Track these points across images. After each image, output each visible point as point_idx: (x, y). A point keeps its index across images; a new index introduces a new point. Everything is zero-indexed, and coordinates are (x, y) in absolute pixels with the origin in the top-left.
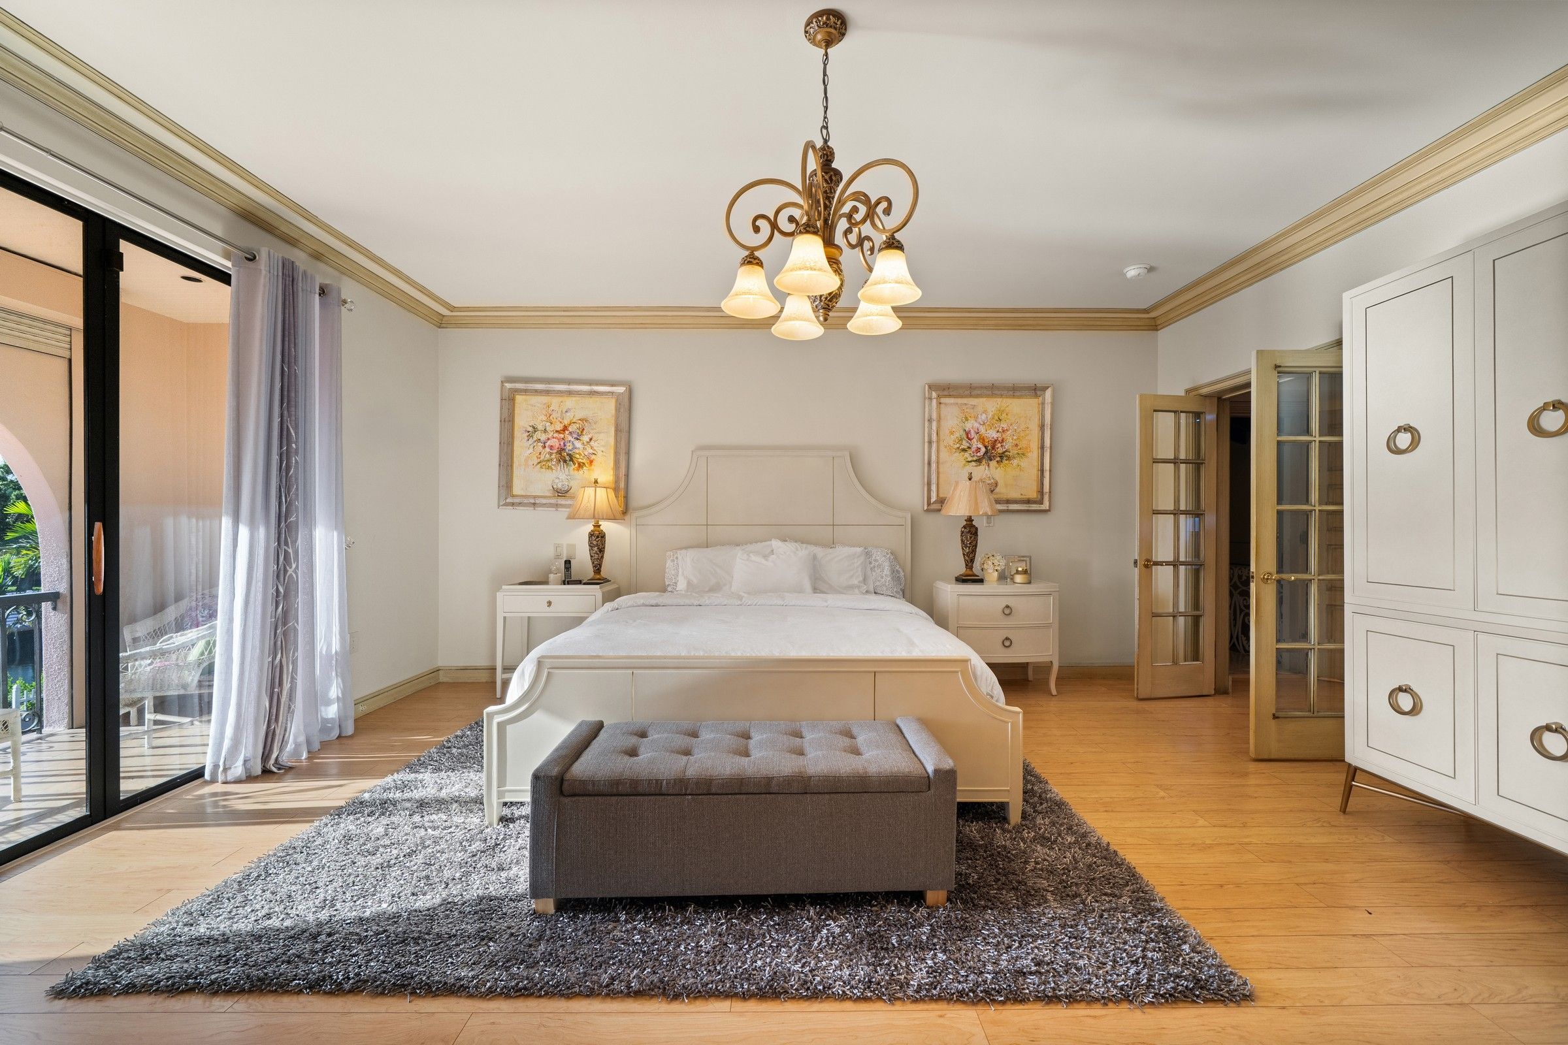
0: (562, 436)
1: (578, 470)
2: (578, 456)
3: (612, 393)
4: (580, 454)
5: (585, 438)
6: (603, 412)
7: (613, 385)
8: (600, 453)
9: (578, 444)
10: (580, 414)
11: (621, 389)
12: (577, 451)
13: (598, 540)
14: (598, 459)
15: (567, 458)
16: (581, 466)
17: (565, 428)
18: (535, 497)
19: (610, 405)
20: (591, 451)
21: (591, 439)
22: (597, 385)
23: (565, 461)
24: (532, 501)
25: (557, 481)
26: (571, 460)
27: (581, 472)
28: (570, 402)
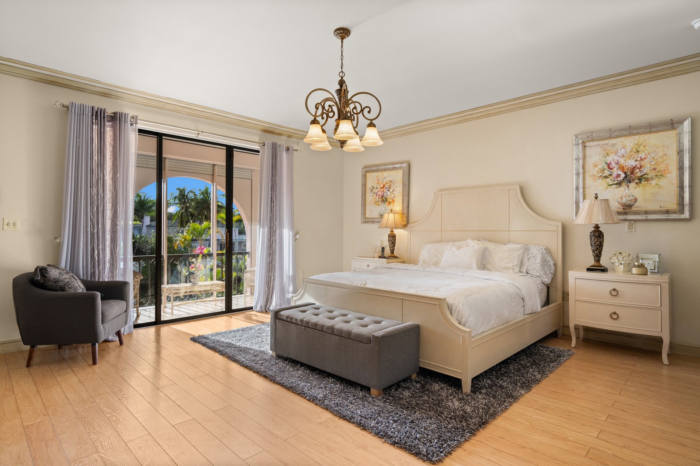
0: (383, 190)
1: (389, 205)
2: (388, 199)
3: (401, 167)
4: (389, 198)
5: (391, 190)
6: (398, 176)
7: (401, 164)
8: (397, 197)
9: (389, 193)
10: (389, 179)
11: (405, 165)
12: (388, 196)
13: (392, 238)
14: (396, 199)
15: (385, 200)
16: (390, 203)
17: (384, 186)
18: (373, 218)
19: (400, 173)
20: (393, 196)
21: (393, 190)
22: (395, 164)
23: (384, 201)
24: (372, 220)
25: (381, 211)
26: (386, 201)
27: (390, 206)
28: (386, 174)
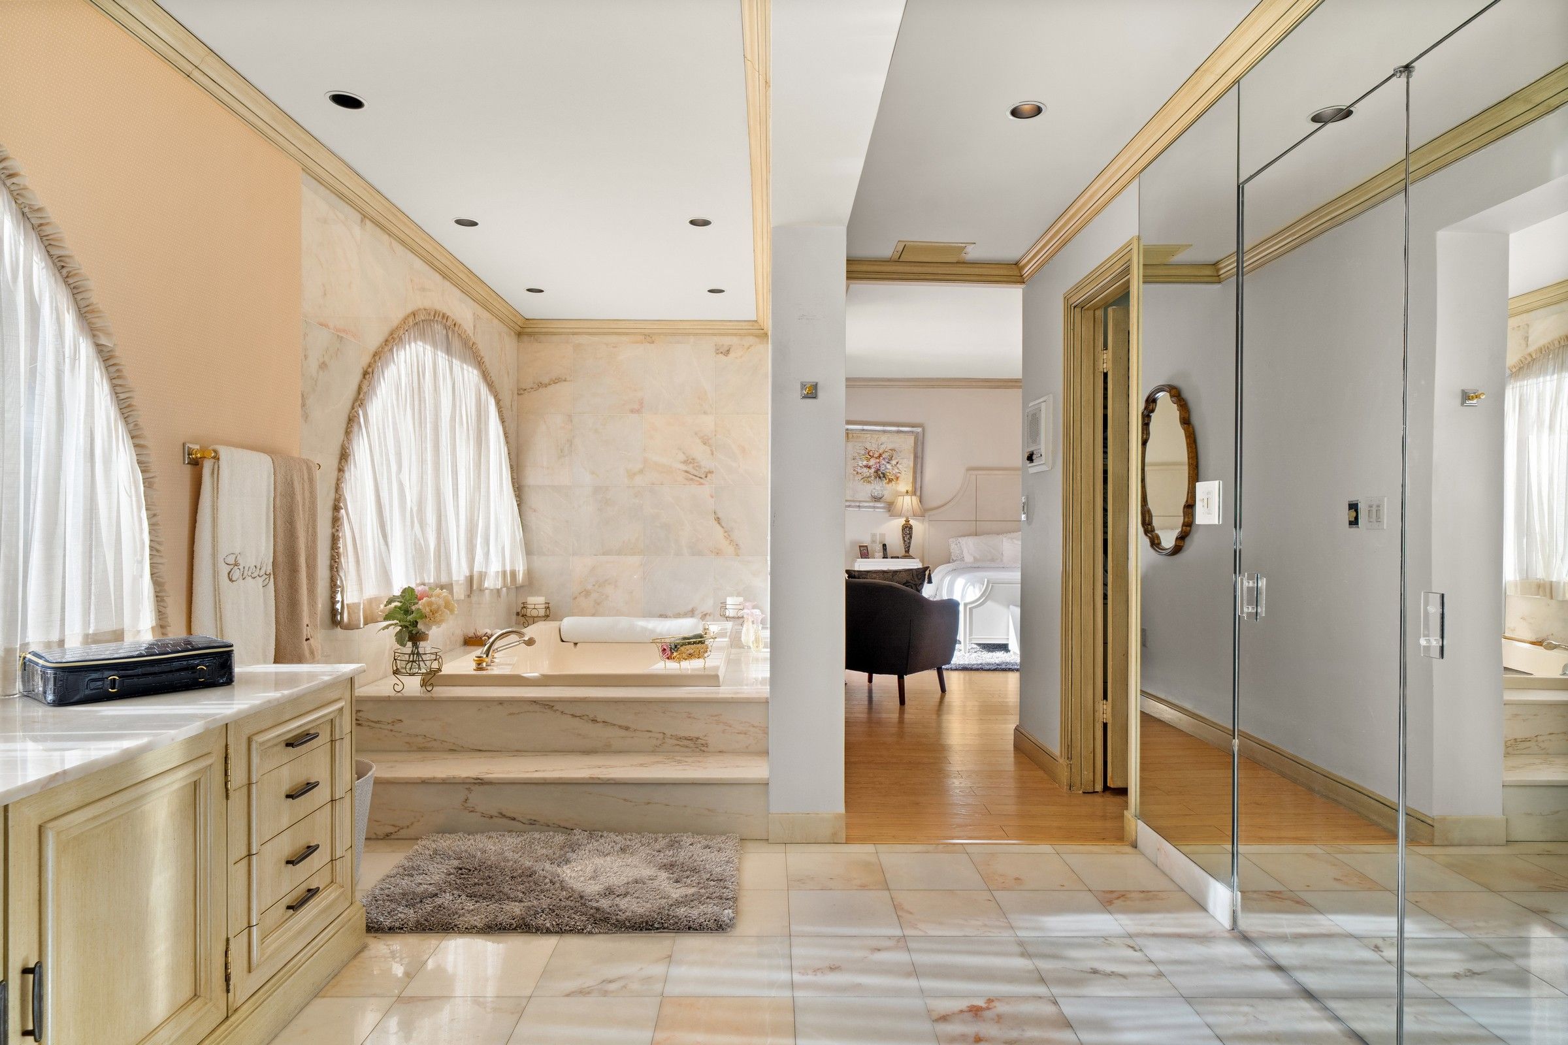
0: (878, 460)
1: (888, 483)
2: (888, 474)
3: (912, 432)
4: (890, 473)
5: (894, 462)
6: (906, 444)
7: (913, 427)
8: (903, 473)
9: (889, 466)
10: (890, 446)
11: (919, 430)
12: (888, 471)
13: (907, 530)
14: (902, 476)
15: (881, 475)
16: (890, 481)
17: (880, 455)
18: (860, 501)
19: (911, 440)
20: (897, 471)
21: (897, 463)
22: (902, 426)
23: (880, 478)
24: (858, 504)
25: (874, 491)
26: (884, 477)
27: (890, 485)
28: (884, 438)
